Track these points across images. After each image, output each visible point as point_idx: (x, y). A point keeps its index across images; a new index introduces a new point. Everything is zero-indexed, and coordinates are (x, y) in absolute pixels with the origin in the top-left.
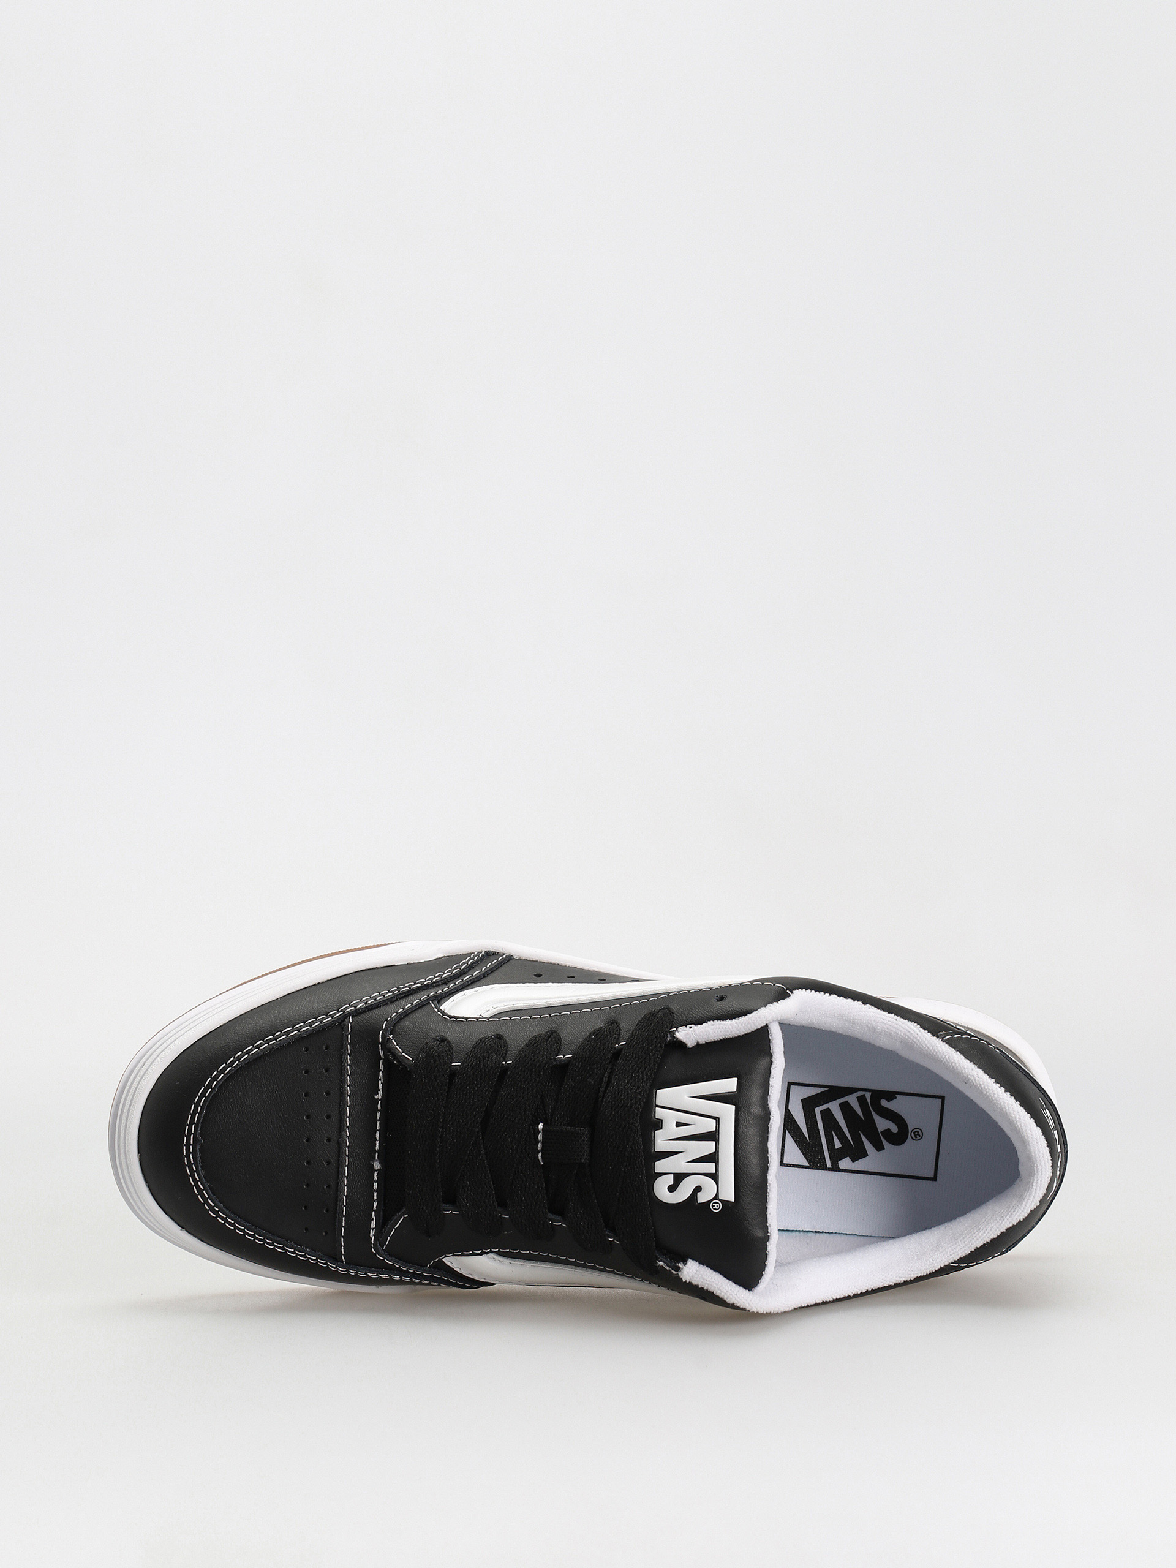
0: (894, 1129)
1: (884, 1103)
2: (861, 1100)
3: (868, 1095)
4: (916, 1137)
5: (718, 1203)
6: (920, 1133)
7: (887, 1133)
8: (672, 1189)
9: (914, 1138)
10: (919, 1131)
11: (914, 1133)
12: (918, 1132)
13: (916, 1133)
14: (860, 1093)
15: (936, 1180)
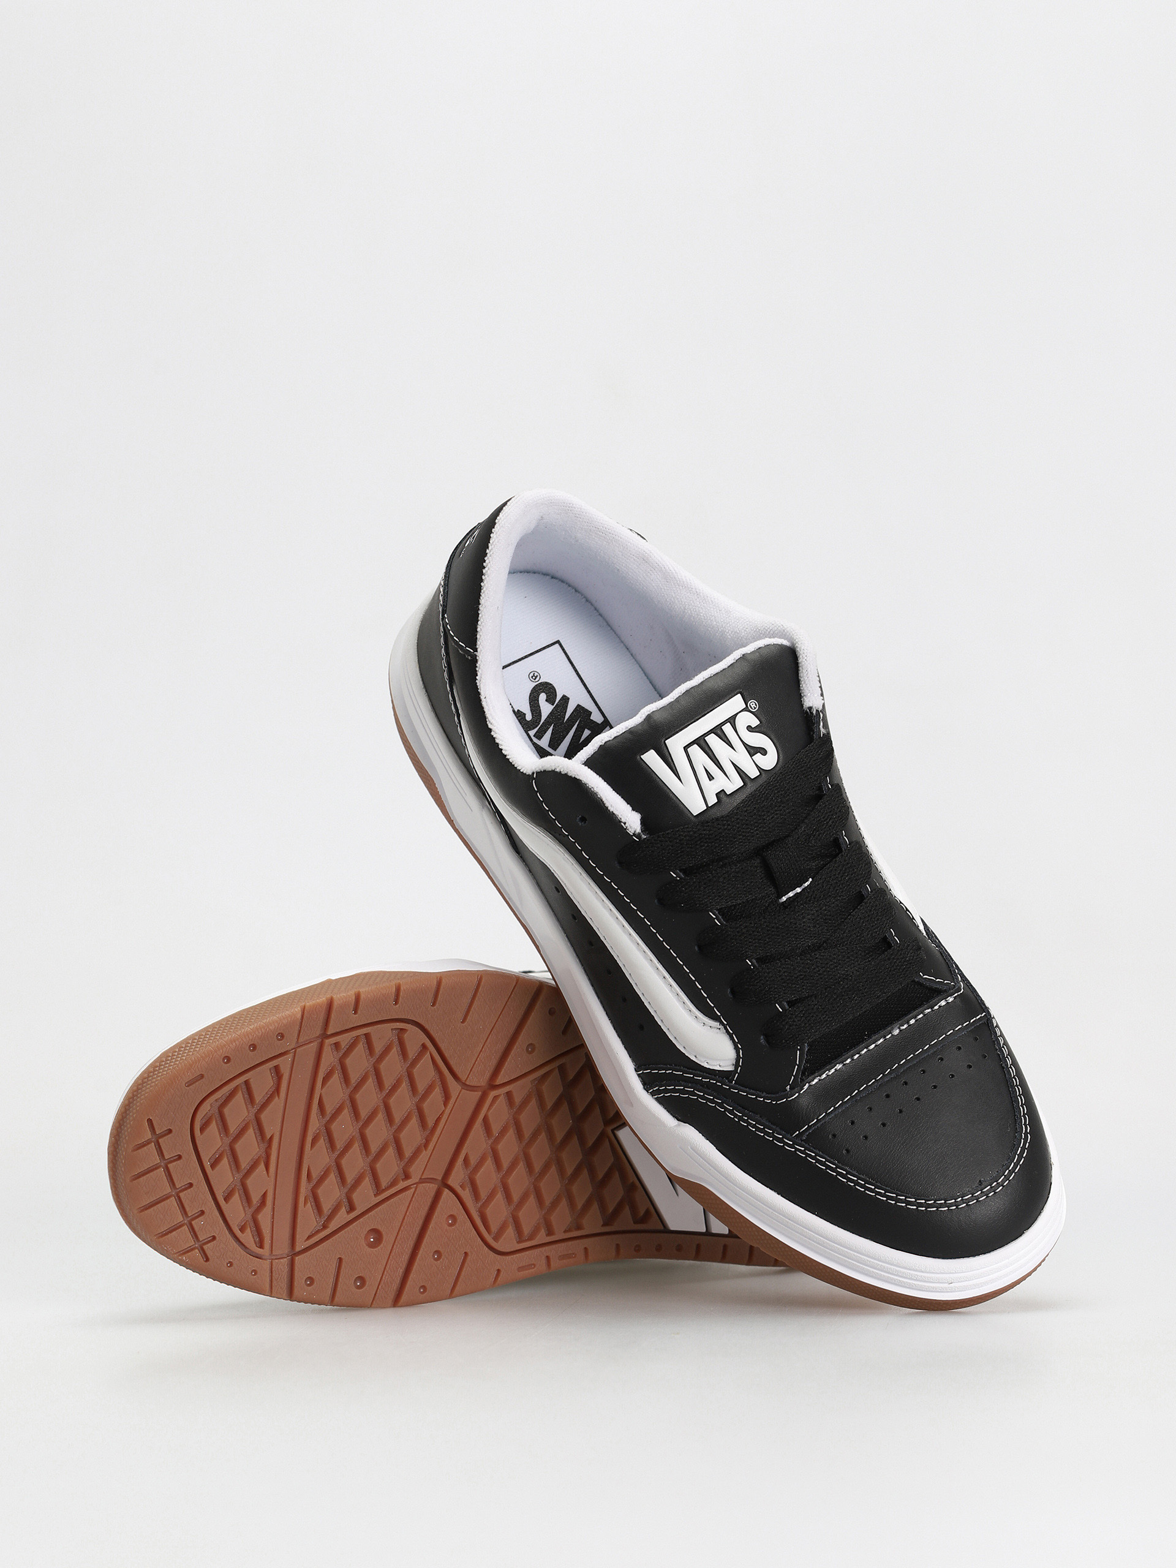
0: (543, 697)
1: (529, 717)
2: (539, 736)
3: (532, 733)
4: (537, 676)
5: (750, 706)
6: (532, 675)
7: (551, 699)
8: (763, 752)
9: (539, 677)
10: (530, 676)
11: (535, 679)
12: (532, 677)
13: (534, 678)
14: (535, 740)
15: (558, 641)
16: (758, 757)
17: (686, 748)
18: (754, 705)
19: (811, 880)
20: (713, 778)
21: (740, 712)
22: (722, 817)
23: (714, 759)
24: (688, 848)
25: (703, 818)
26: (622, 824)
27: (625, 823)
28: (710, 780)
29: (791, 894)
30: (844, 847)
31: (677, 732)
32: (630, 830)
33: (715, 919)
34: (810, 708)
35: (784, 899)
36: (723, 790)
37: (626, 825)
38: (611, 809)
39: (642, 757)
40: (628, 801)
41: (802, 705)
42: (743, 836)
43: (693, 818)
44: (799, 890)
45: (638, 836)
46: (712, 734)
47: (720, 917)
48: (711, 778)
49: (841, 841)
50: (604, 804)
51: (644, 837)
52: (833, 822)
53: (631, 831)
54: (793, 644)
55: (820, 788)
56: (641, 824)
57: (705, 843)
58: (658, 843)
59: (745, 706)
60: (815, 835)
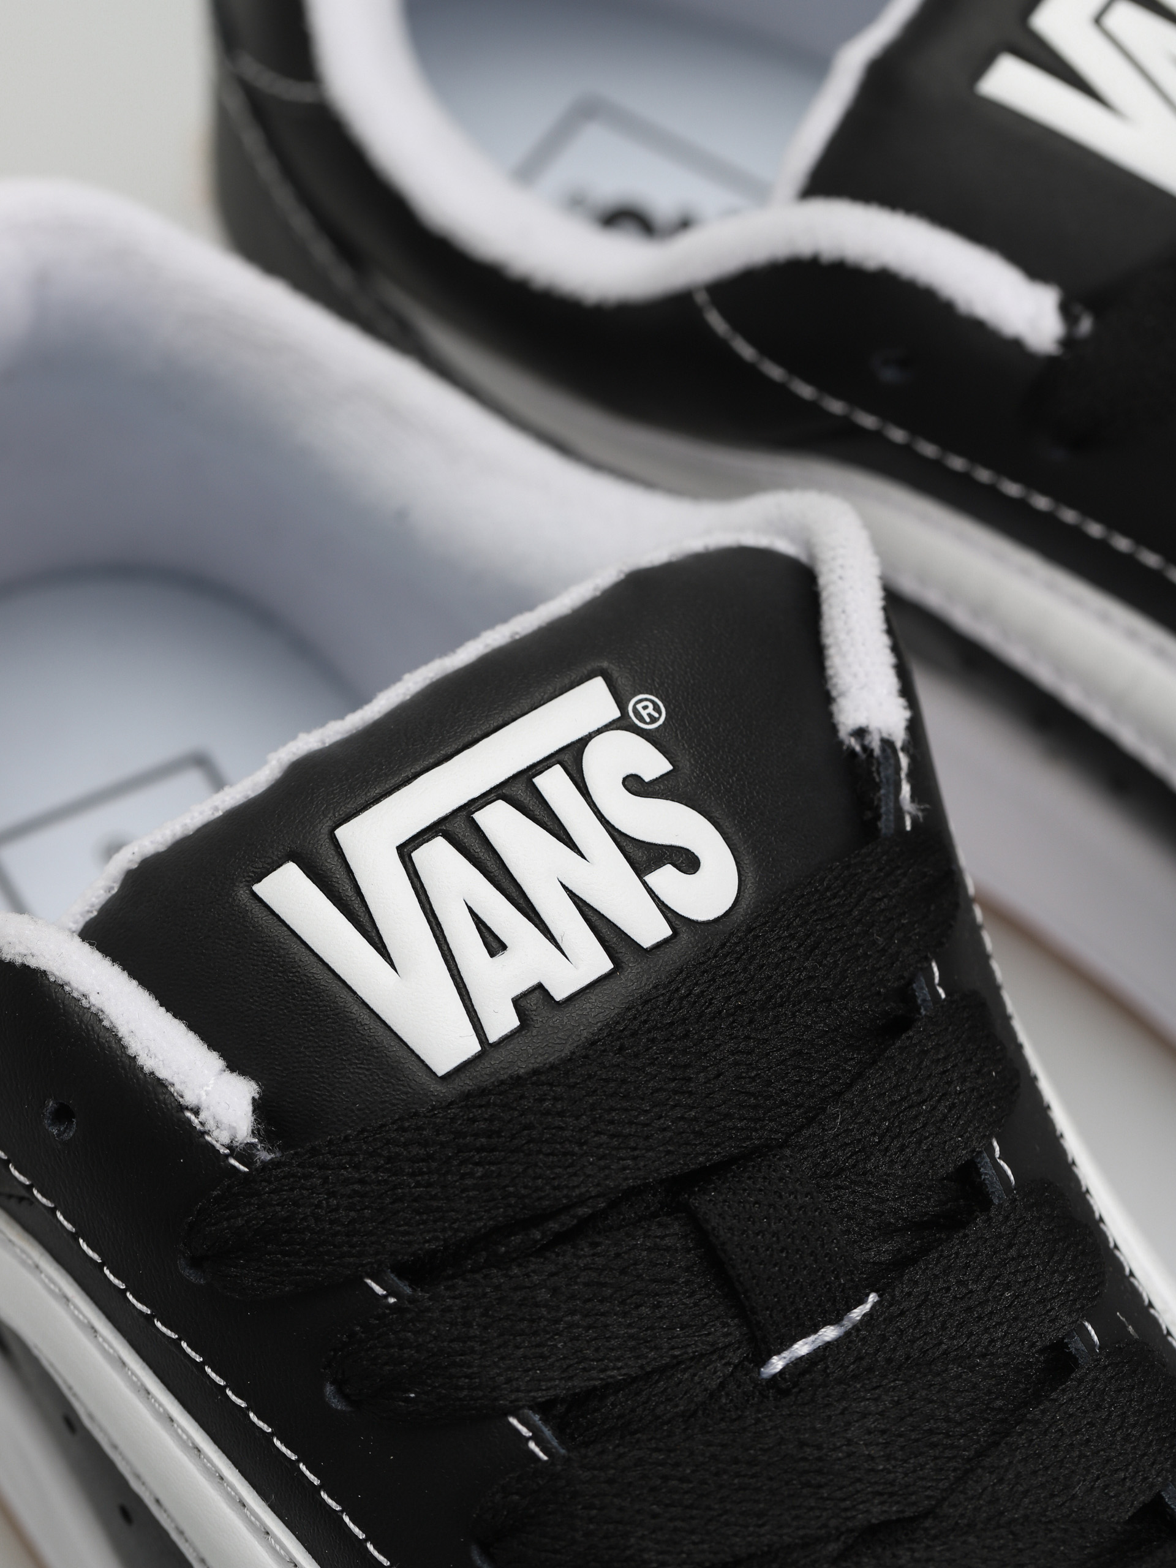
5: (636, 712)
16: (665, 878)
17: (405, 851)
18: (651, 710)
19: (873, 1298)
20: (504, 947)
21: (599, 731)
22: (535, 1072)
23: (506, 884)
24: (418, 1185)
25: (466, 1083)
26: (188, 1114)
27: (196, 1112)
28: (492, 954)
29: (802, 1348)
30: (998, 1196)
31: (377, 800)
32: (215, 1133)
33: (528, 1439)
34: (861, 733)
35: (777, 1364)
36: (540, 987)
37: (203, 1116)
38: (148, 1062)
39: (258, 888)
40: (212, 1041)
41: (833, 728)
42: (612, 1136)
43: (435, 1087)
44: (829, 1333)
45: (244, 1153)
46: (500, 804)
47: (547, 1432)
48: (495, 945)
49: (987, 1172)
50: (124, 1048)
51: (265, 1156)
52: (952, 1107)
53: (219, 1139)
54: (812, 556)
55: (905, 995)
56: (254, 1111)
57: (477, 1164)
58: (311, 1175)
59: (616, 714)
60: (887, 1149)
